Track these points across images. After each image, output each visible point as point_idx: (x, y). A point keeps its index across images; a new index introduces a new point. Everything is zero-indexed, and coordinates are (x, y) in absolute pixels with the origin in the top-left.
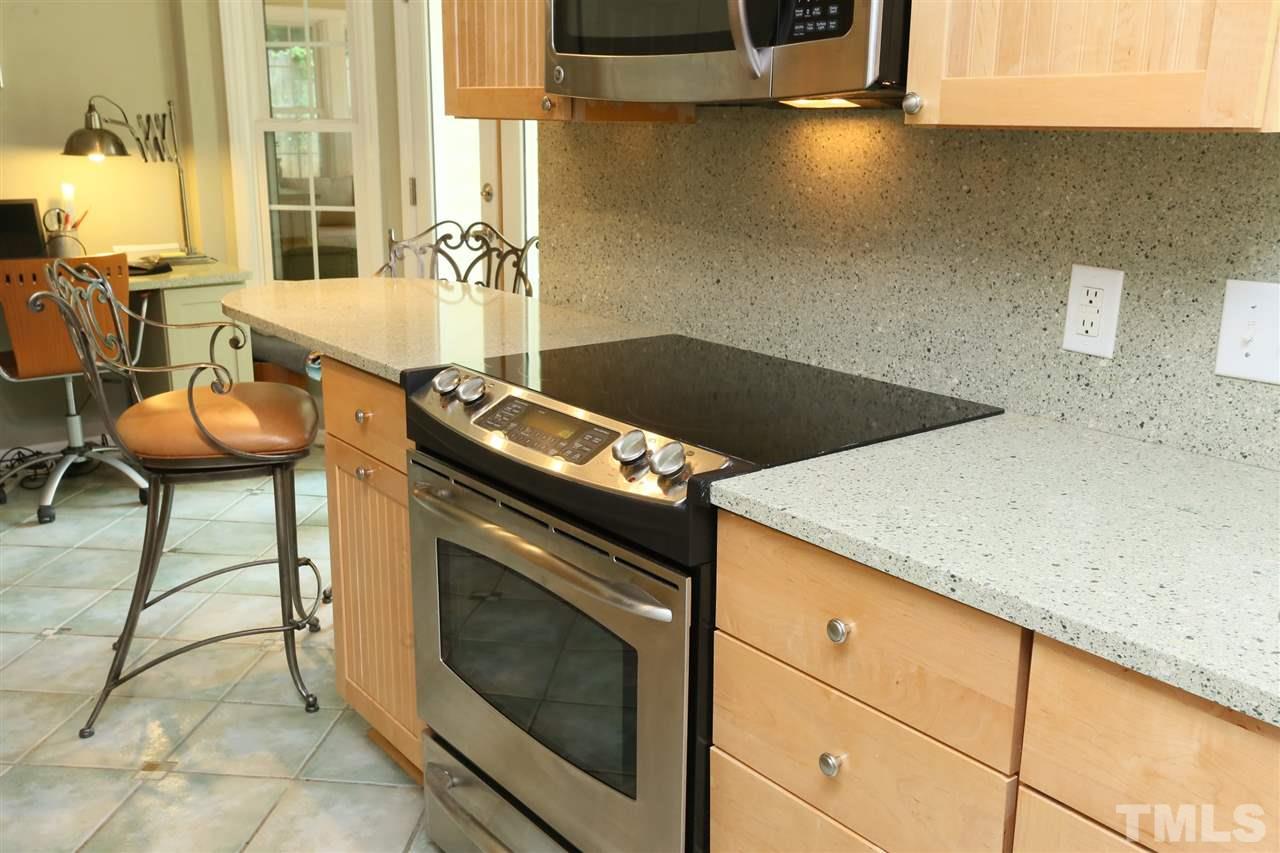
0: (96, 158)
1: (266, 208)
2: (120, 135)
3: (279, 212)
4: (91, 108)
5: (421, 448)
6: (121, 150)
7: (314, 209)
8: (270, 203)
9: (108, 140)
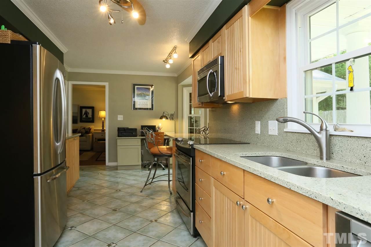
0: (164, 119)
1: (188, 128)
2: (167, 117)
3: (190, 128)
4: (164, 113)
5: (177, 149)
6: (167, 119)
7: (194, 128)
8: (188, 127)
9: (166, 117)
